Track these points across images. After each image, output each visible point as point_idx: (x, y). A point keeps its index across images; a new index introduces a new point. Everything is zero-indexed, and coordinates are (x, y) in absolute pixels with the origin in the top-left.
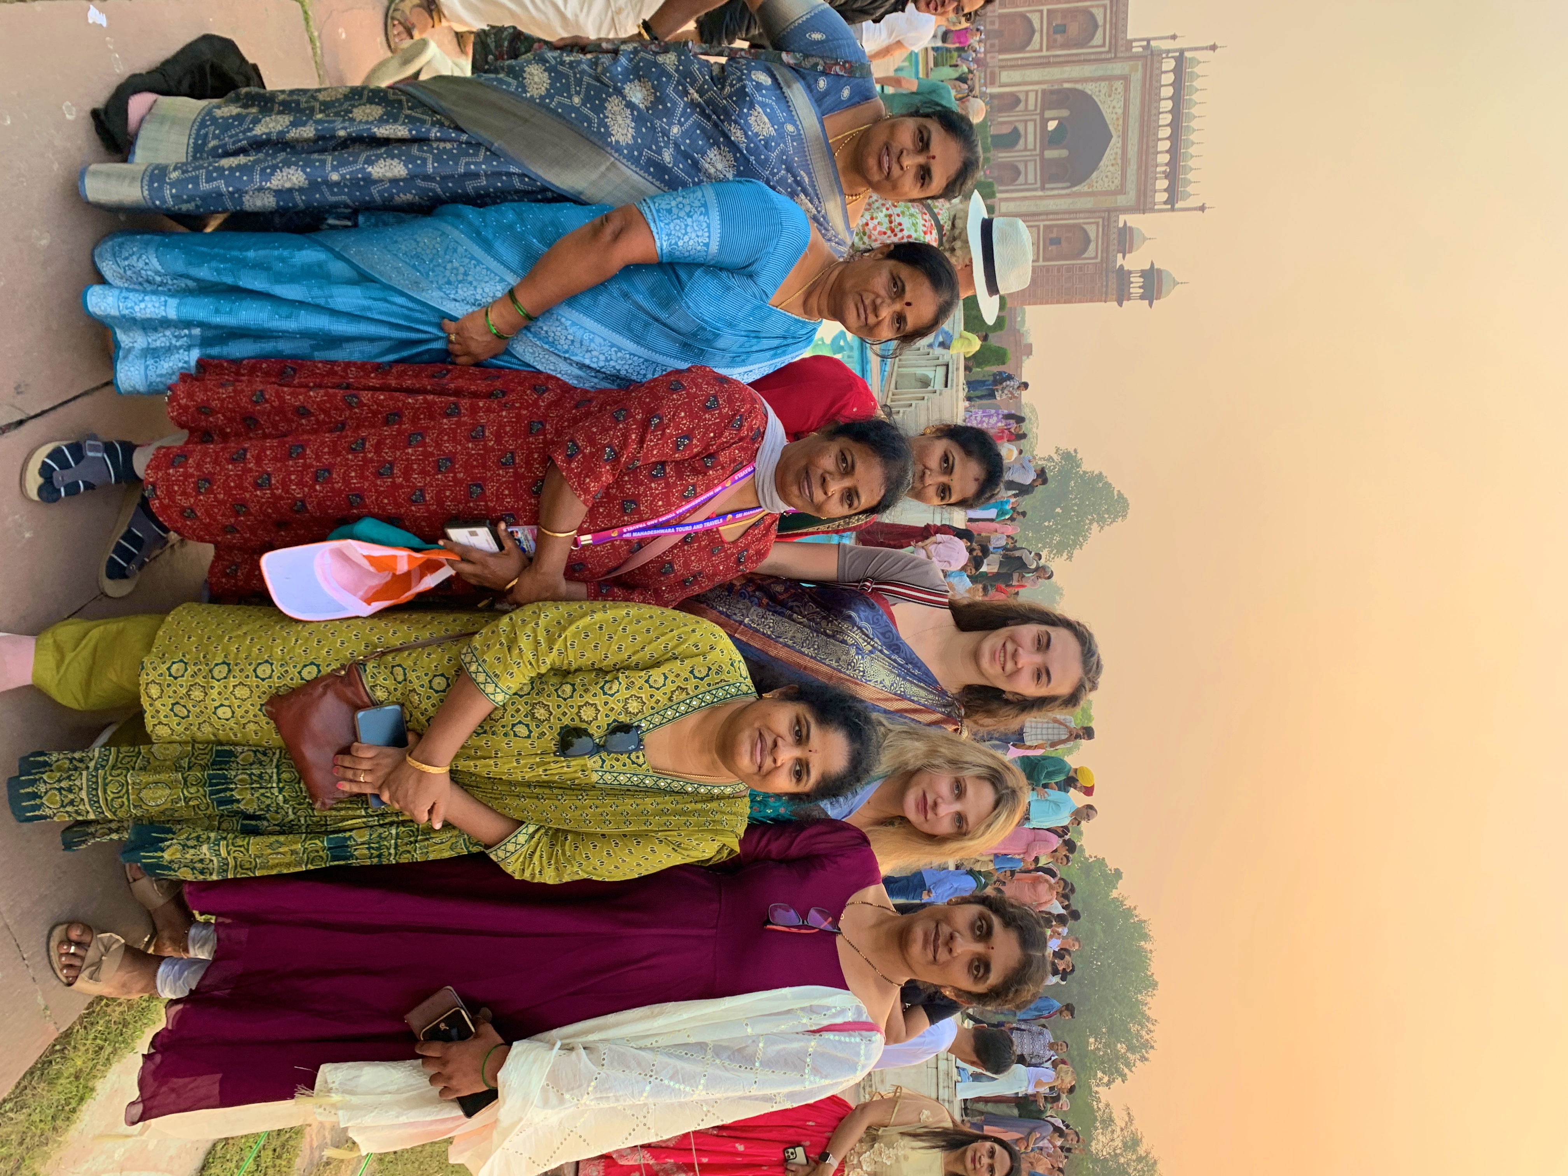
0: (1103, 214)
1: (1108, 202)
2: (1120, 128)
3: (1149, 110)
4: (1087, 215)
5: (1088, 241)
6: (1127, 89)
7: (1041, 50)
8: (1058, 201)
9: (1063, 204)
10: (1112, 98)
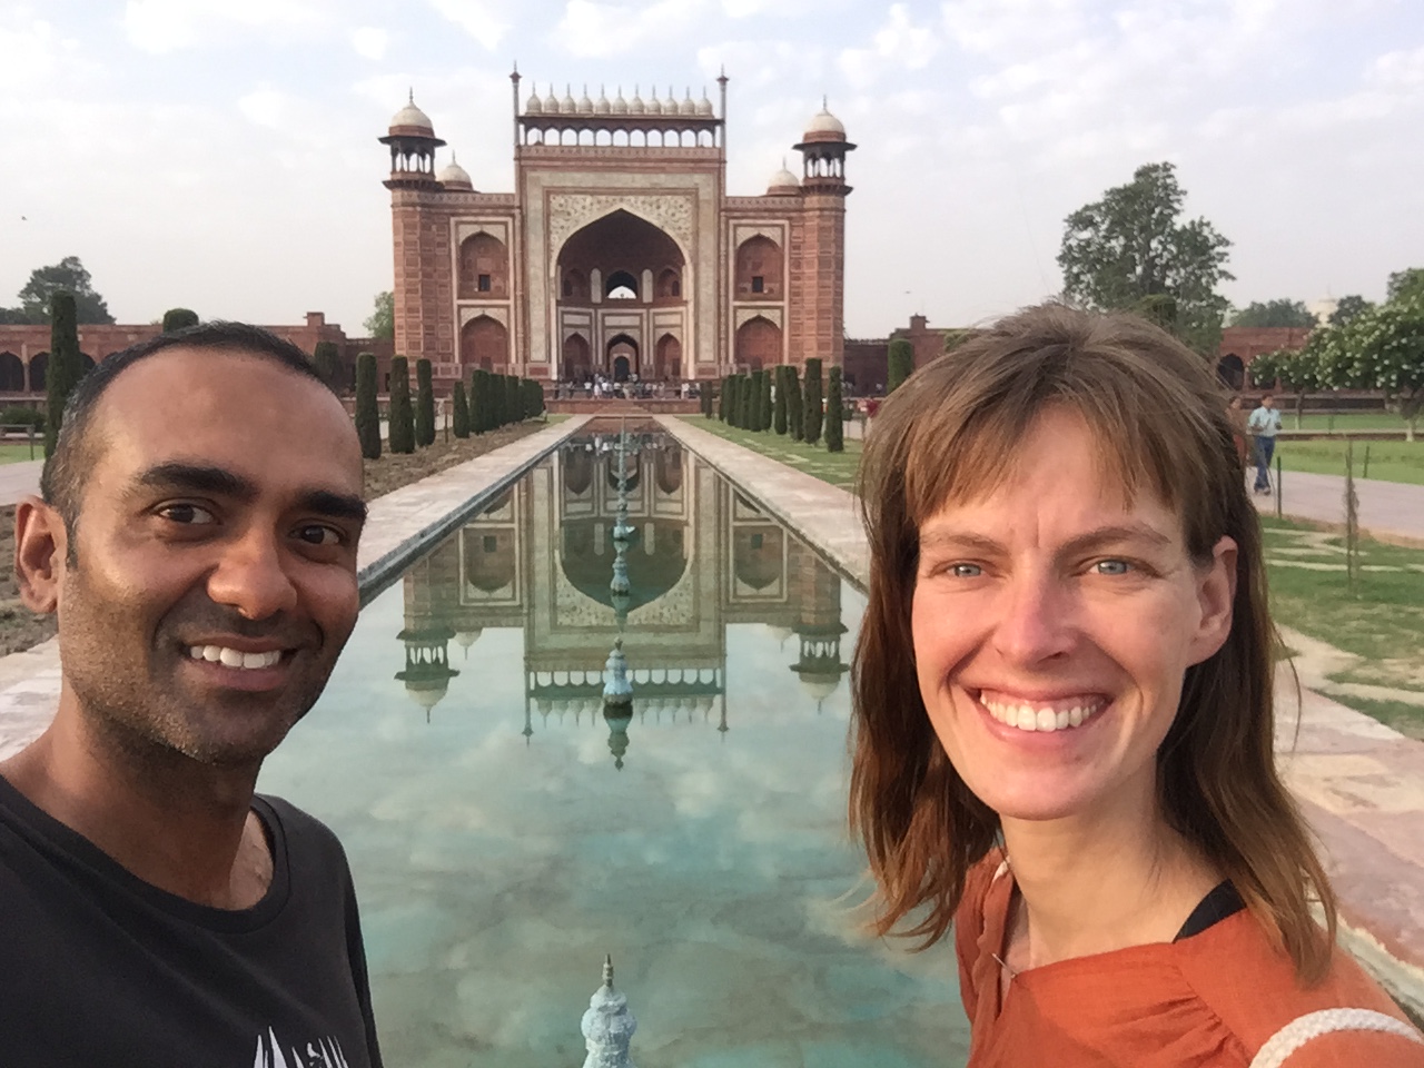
0: (723, 219)
1: (708, 212)
2: (611, 198)
3: (590, 160)
4: (723, 239)
5: (759, 239)
6: (562, 191)
7: (507, 307)
8: (703, 281)
9: (708, 274)
10: (572, 211)
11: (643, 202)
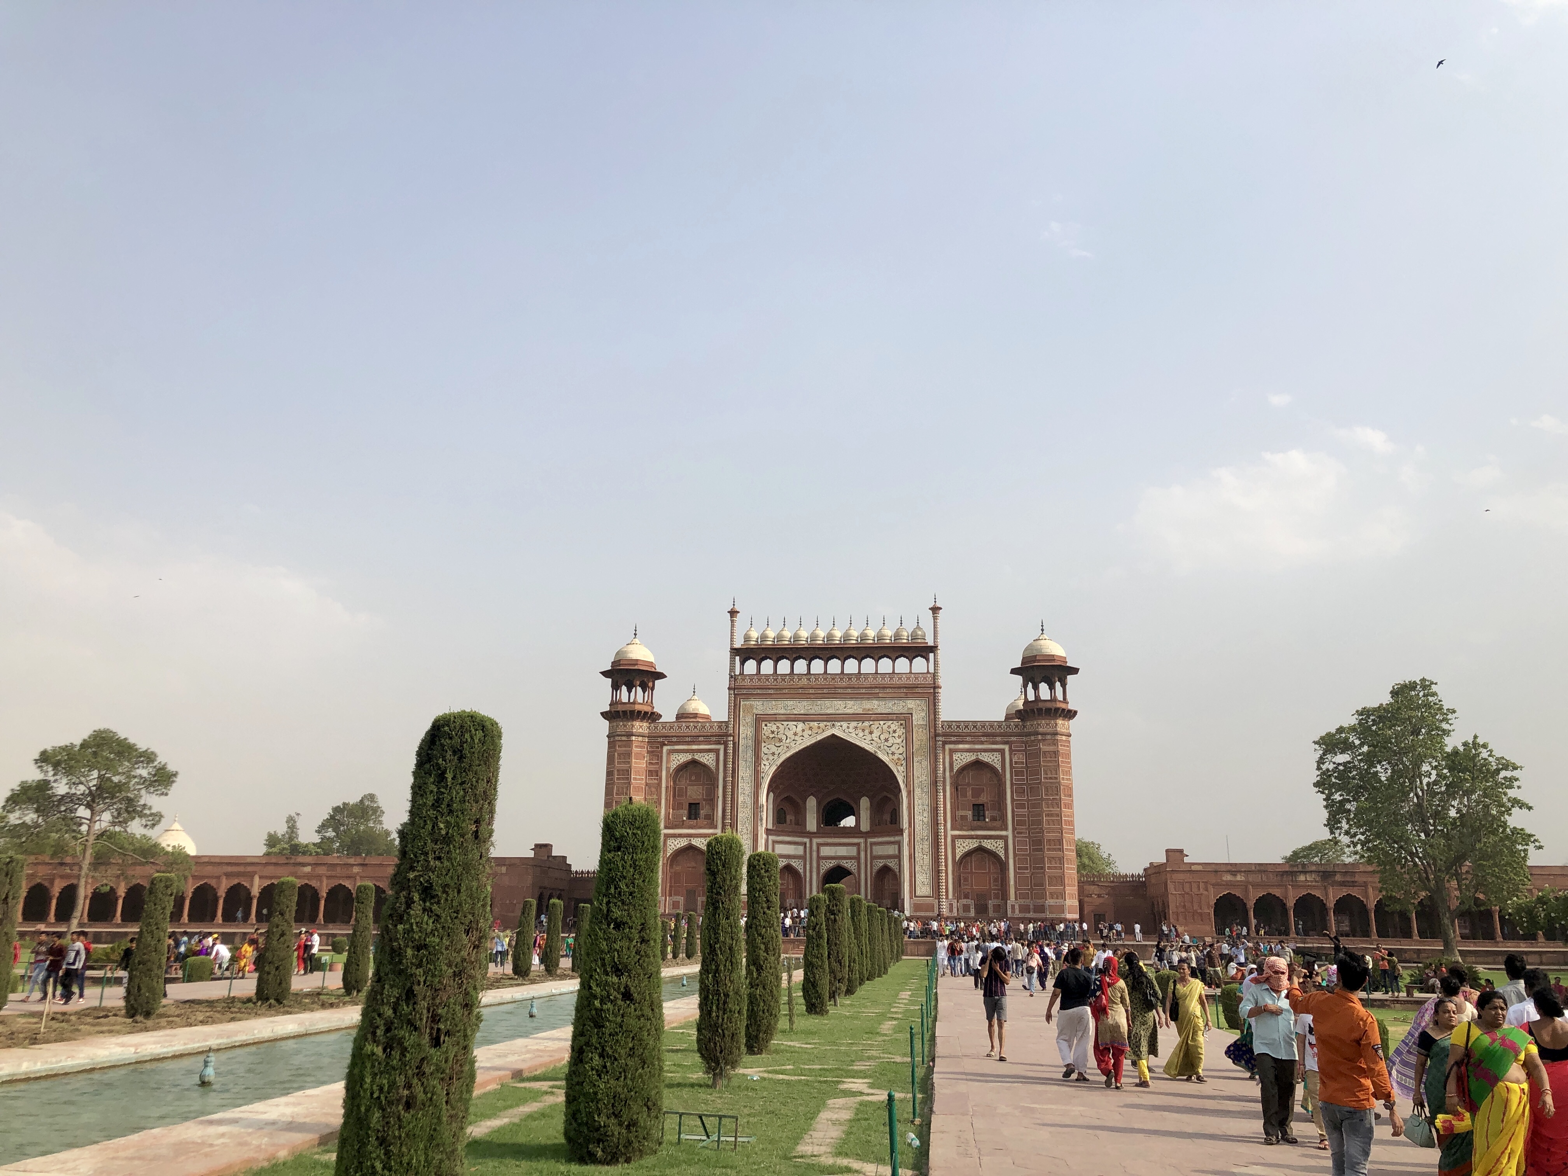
0: (939, 744)
1: (920, 736)
2: (822, 725)
3: (803, 687)
4: (939, 766)
5: (978, 765)
6: (774, 718)
8: (918, 809)
9: (922, 800)
10: (784, 738)
11: (856, 728)
